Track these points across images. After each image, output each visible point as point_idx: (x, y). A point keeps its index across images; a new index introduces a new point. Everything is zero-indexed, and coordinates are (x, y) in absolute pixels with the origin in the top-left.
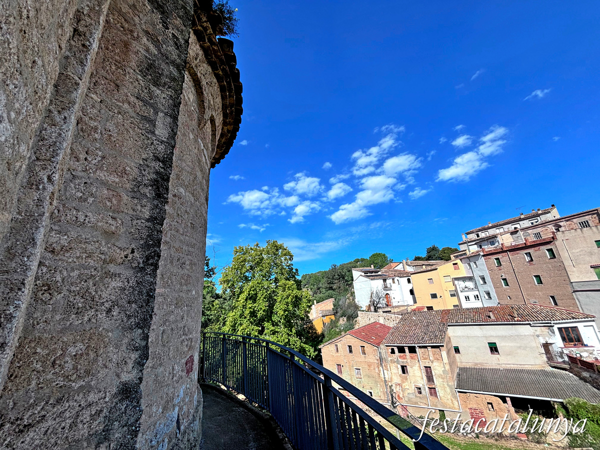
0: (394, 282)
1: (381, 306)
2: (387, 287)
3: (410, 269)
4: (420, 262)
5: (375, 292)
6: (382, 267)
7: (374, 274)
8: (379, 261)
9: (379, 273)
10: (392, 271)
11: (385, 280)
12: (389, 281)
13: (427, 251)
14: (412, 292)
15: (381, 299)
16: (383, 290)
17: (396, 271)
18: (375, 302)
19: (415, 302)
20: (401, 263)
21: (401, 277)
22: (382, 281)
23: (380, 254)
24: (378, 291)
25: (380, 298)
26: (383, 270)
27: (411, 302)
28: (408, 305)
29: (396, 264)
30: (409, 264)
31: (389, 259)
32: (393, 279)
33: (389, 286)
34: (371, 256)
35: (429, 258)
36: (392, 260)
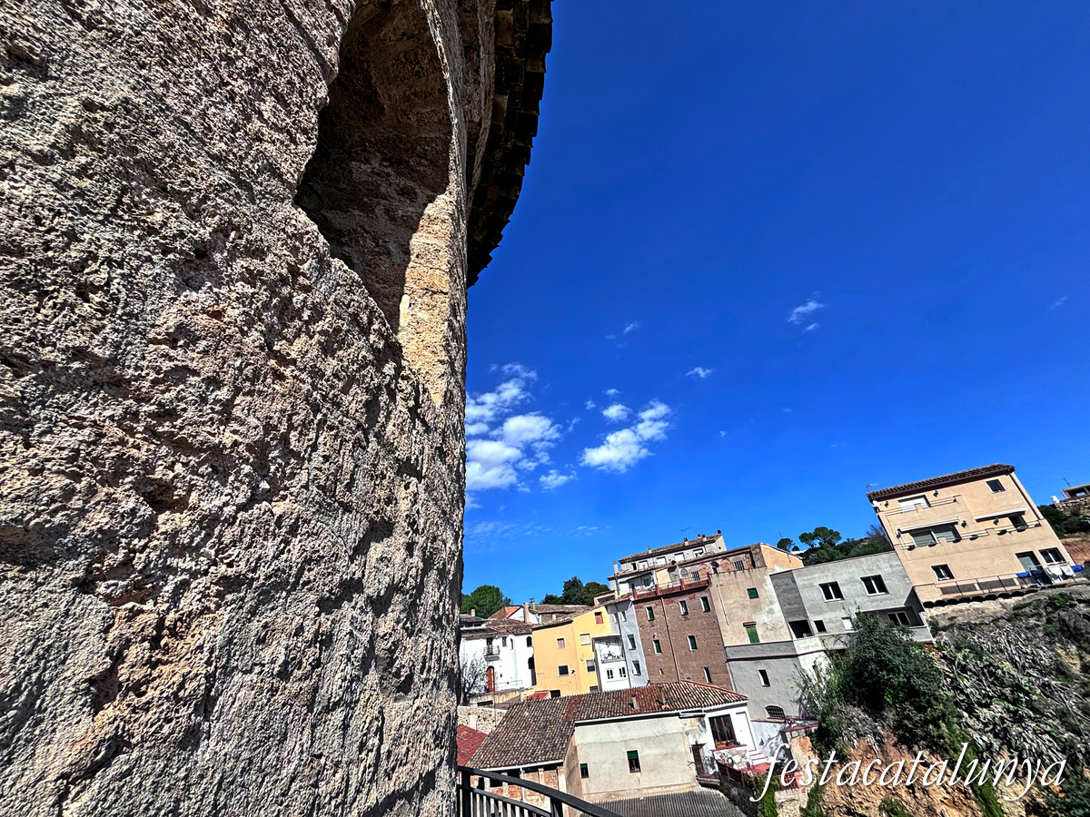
0: (504, 644)
1: (477, 692)
2: (492, 654)
3: (533, 619)
4: (551, 606)
5: (469, 665)
6: (490, 613)
7: (473, 628)
8: (487, 601)
9: (483, 626)
10: (505, 622)
11: (490, 641)
12: (497, 642)
13: (565, 587)
14: (531, 663)
15: (479, 679)
16: (484, 659)
17: (512, 622)
18: (467, 685)
19: (534, 683)
20: (521, 607)
21: (516, 635)
22: (485, 641)
23: (490, 587)
24: (475, 662)
25: (476, 676)
26: (491, 619)
27: (527, 682)
28: (521, 690)
29: (514, 609)
30: (534, 609)
31: (503, 598)
32: (504, 639)
33: (495, 651)
34: (475, 591)
35: (566, 599)
36: (510, 600)
